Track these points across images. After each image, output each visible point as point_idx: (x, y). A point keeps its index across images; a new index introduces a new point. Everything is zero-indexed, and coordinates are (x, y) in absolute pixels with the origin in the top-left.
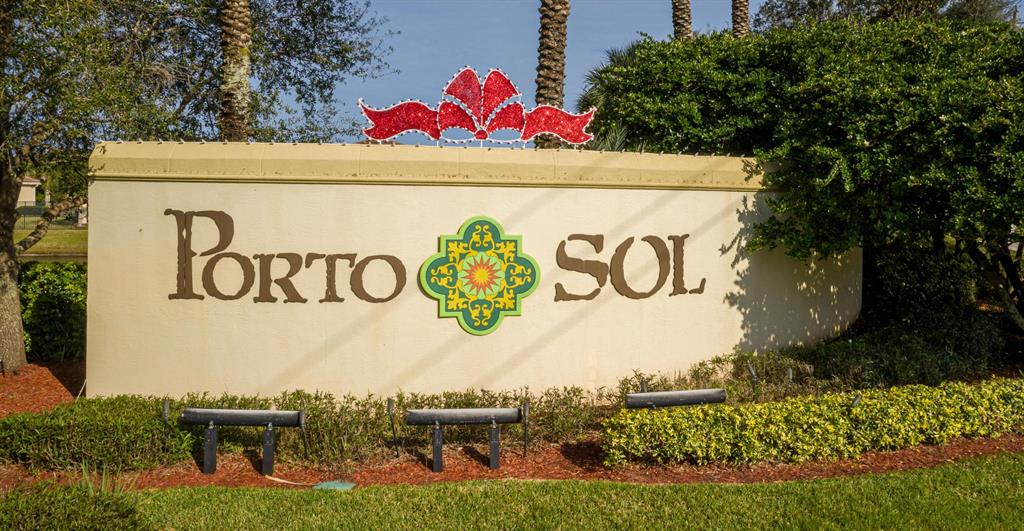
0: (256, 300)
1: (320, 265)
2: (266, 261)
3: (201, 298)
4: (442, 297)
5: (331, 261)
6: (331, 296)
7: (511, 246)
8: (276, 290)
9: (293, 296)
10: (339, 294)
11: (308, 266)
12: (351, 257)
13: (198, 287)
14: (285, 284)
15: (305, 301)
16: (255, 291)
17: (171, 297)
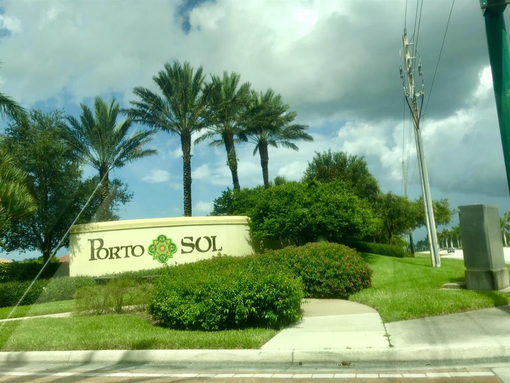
0: (110, 259)
1: (124, 249)
2: (111, 249)
3: (96, 259)
4: (153, 254)
5: (127, 247)
6: (127, 256)
7: (169, 241)
8: (114, 256)
9: (118, 257)
10: (129, 255)
11: (121, 249)
12: (131, 246)
13: (96, 257)
14: (116, 254)
15: (120, 258)
16: (109, 256)
17: (90, 260)
